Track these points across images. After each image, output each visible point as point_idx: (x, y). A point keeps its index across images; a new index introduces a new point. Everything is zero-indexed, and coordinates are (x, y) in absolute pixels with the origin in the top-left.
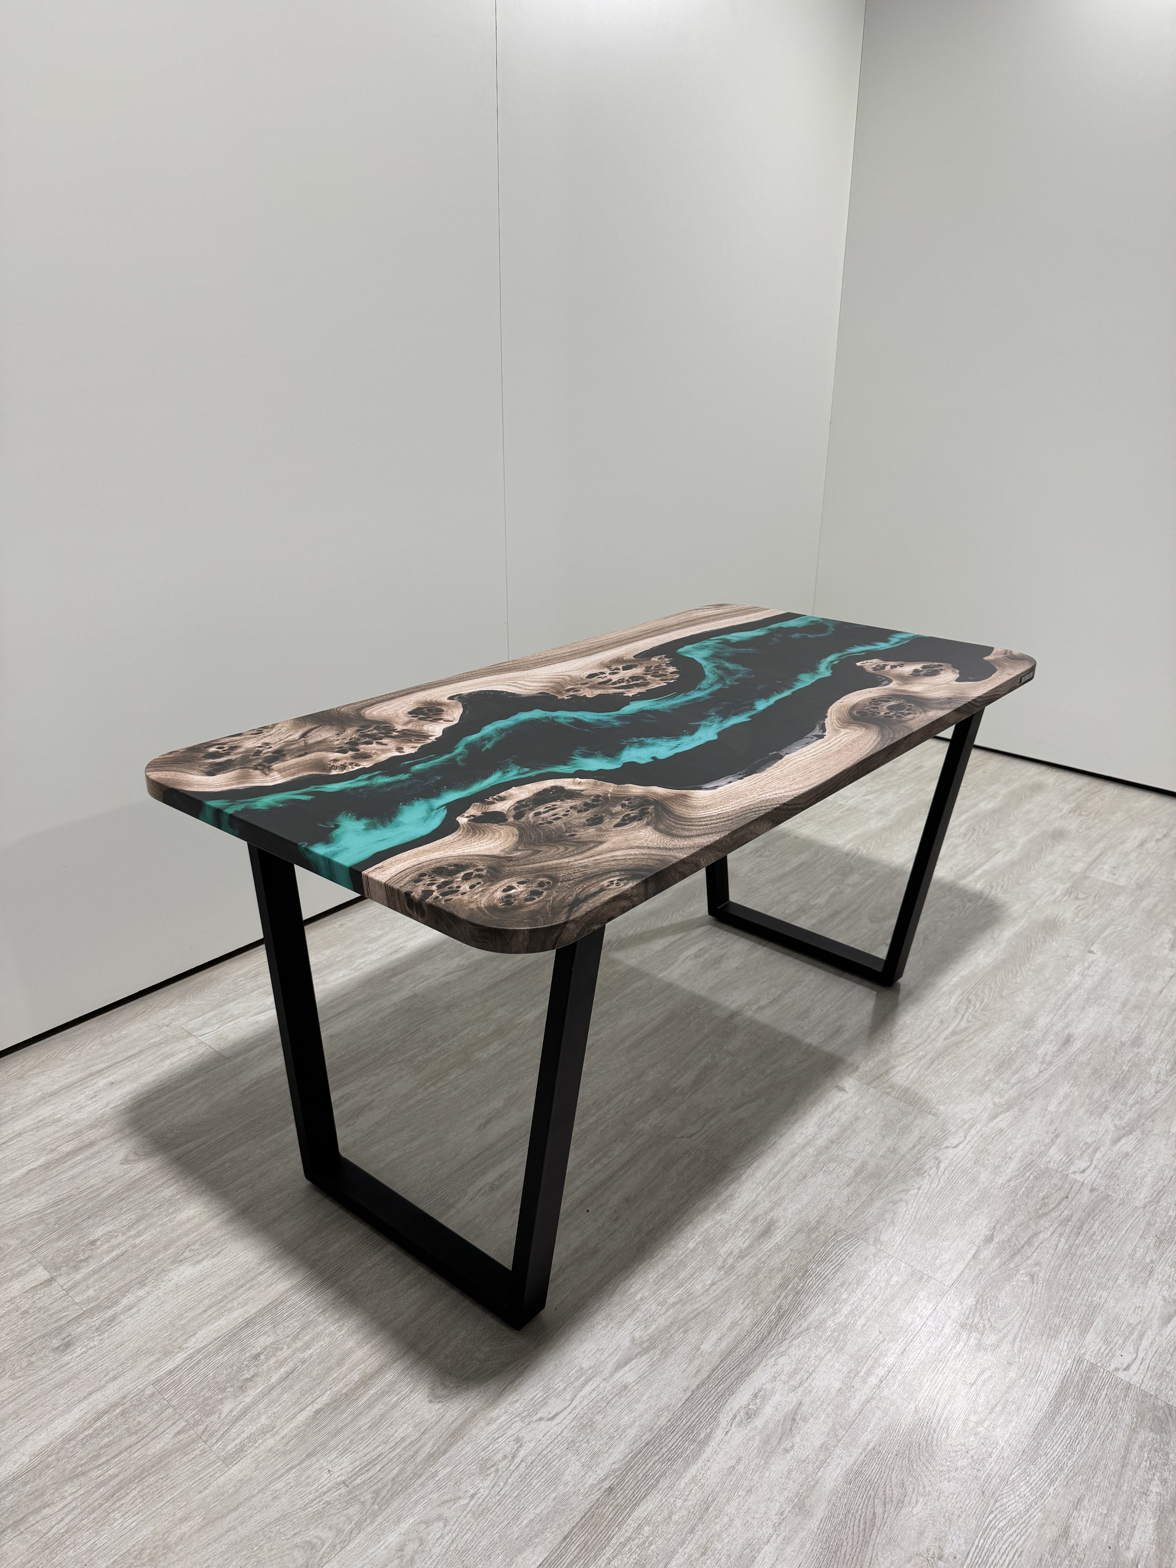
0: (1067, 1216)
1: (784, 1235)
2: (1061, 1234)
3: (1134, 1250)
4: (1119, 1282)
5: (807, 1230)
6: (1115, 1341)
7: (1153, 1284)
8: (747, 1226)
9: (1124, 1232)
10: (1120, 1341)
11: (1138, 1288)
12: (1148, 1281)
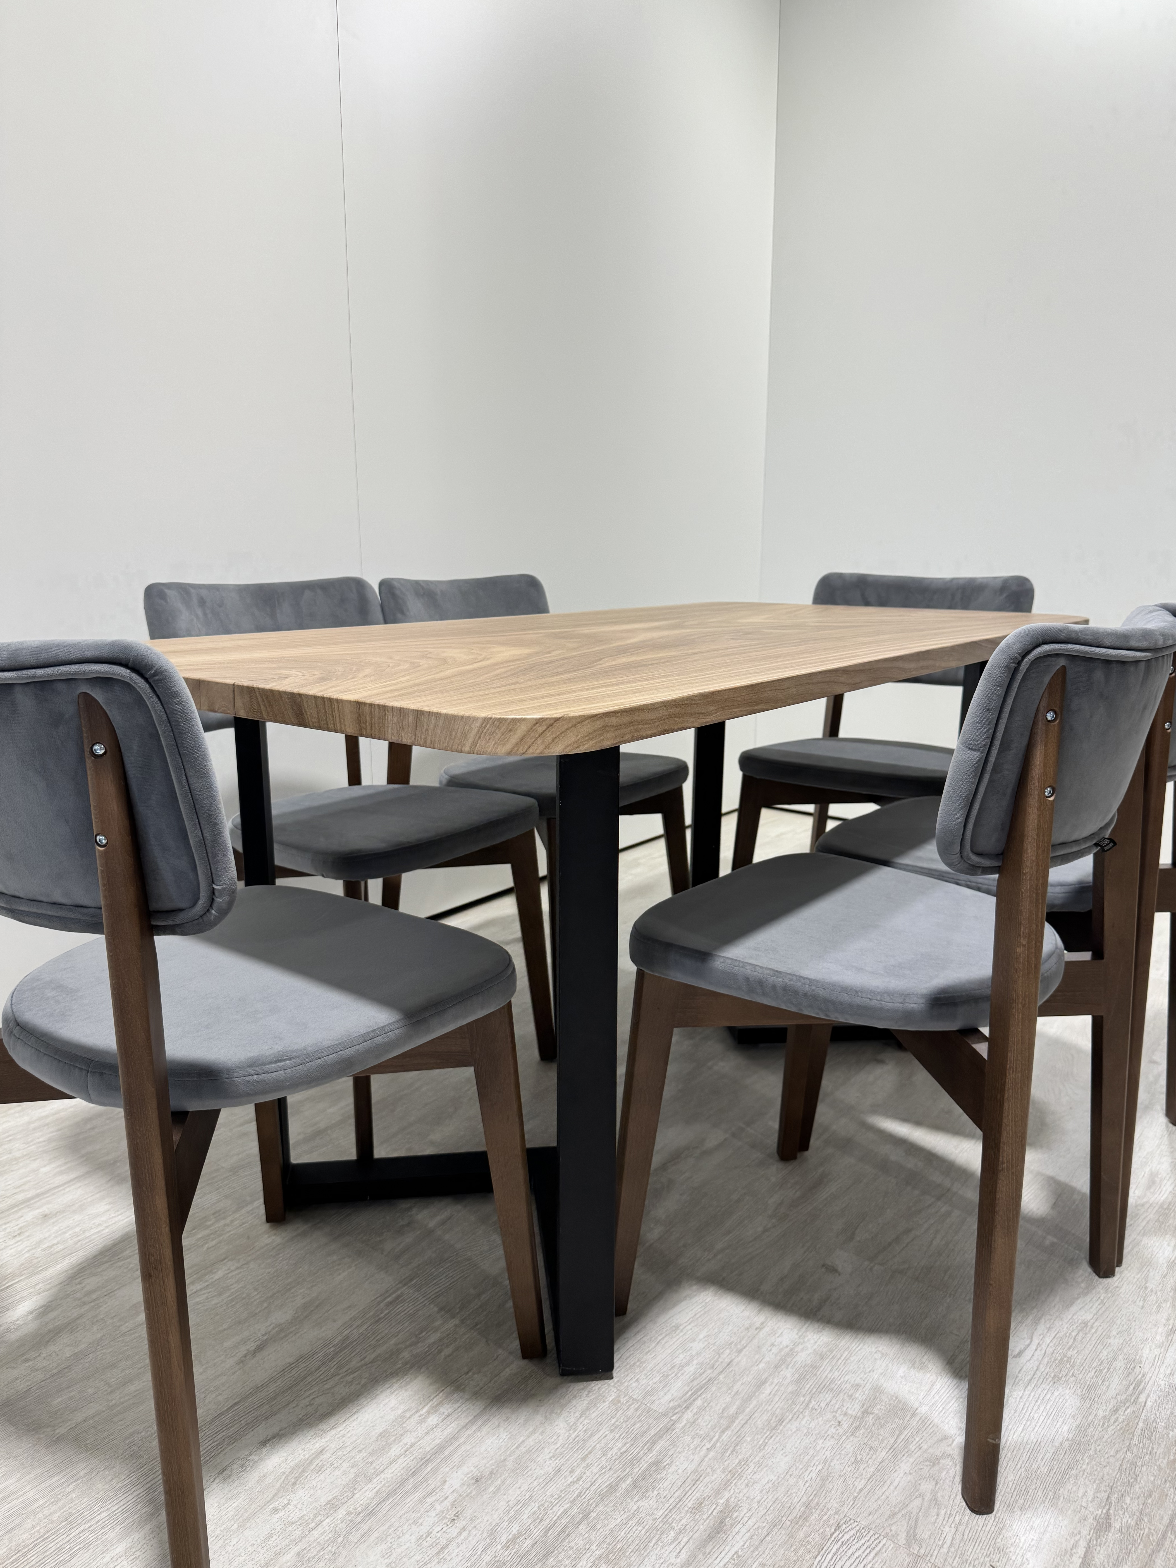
1: (749, 1534)
5: (788, 1523)
8: (684, 1521)
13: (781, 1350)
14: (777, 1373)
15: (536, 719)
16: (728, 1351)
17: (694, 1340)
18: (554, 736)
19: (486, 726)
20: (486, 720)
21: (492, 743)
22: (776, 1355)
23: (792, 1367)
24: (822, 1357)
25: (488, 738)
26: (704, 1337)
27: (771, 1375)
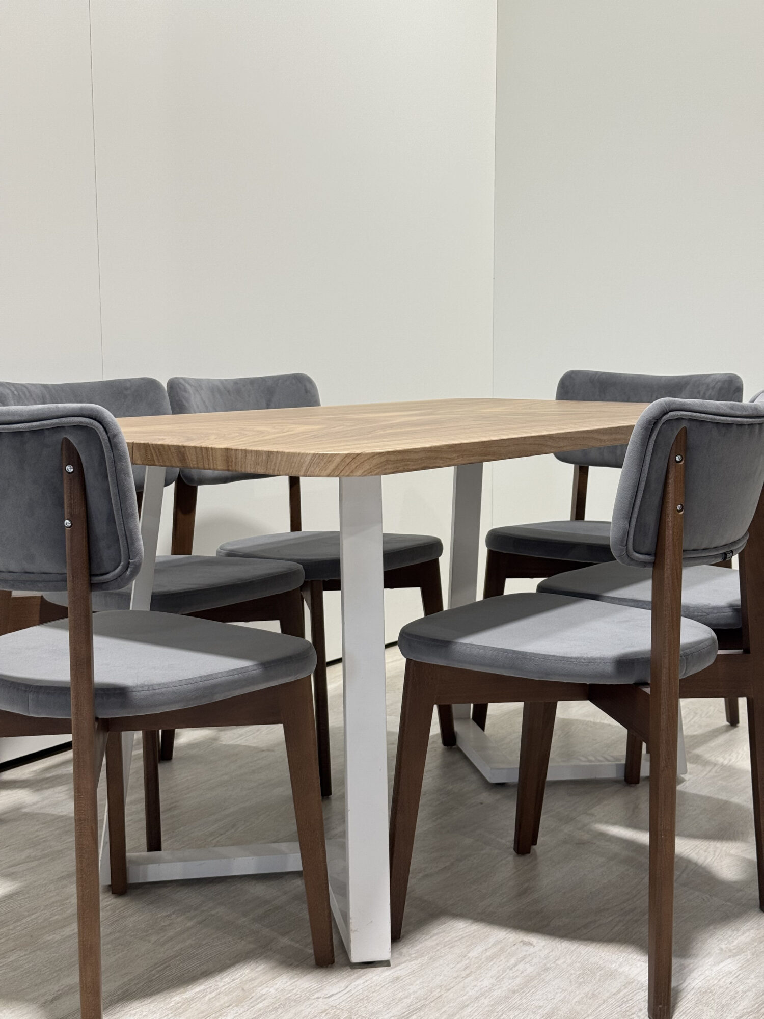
13: (481, 989)
14: (477, 1001)
15: (345, 454)
16: (439, 990)
17: (412, 985)
18: (356, 465)
19: (314, 459)
20: (314, 455)
21: (318, 470)
22: (477, 992)
23: (490, 998)
24: (514, 992)
25: (315, 466)
26: (420, 983)
27: (472, 1002)
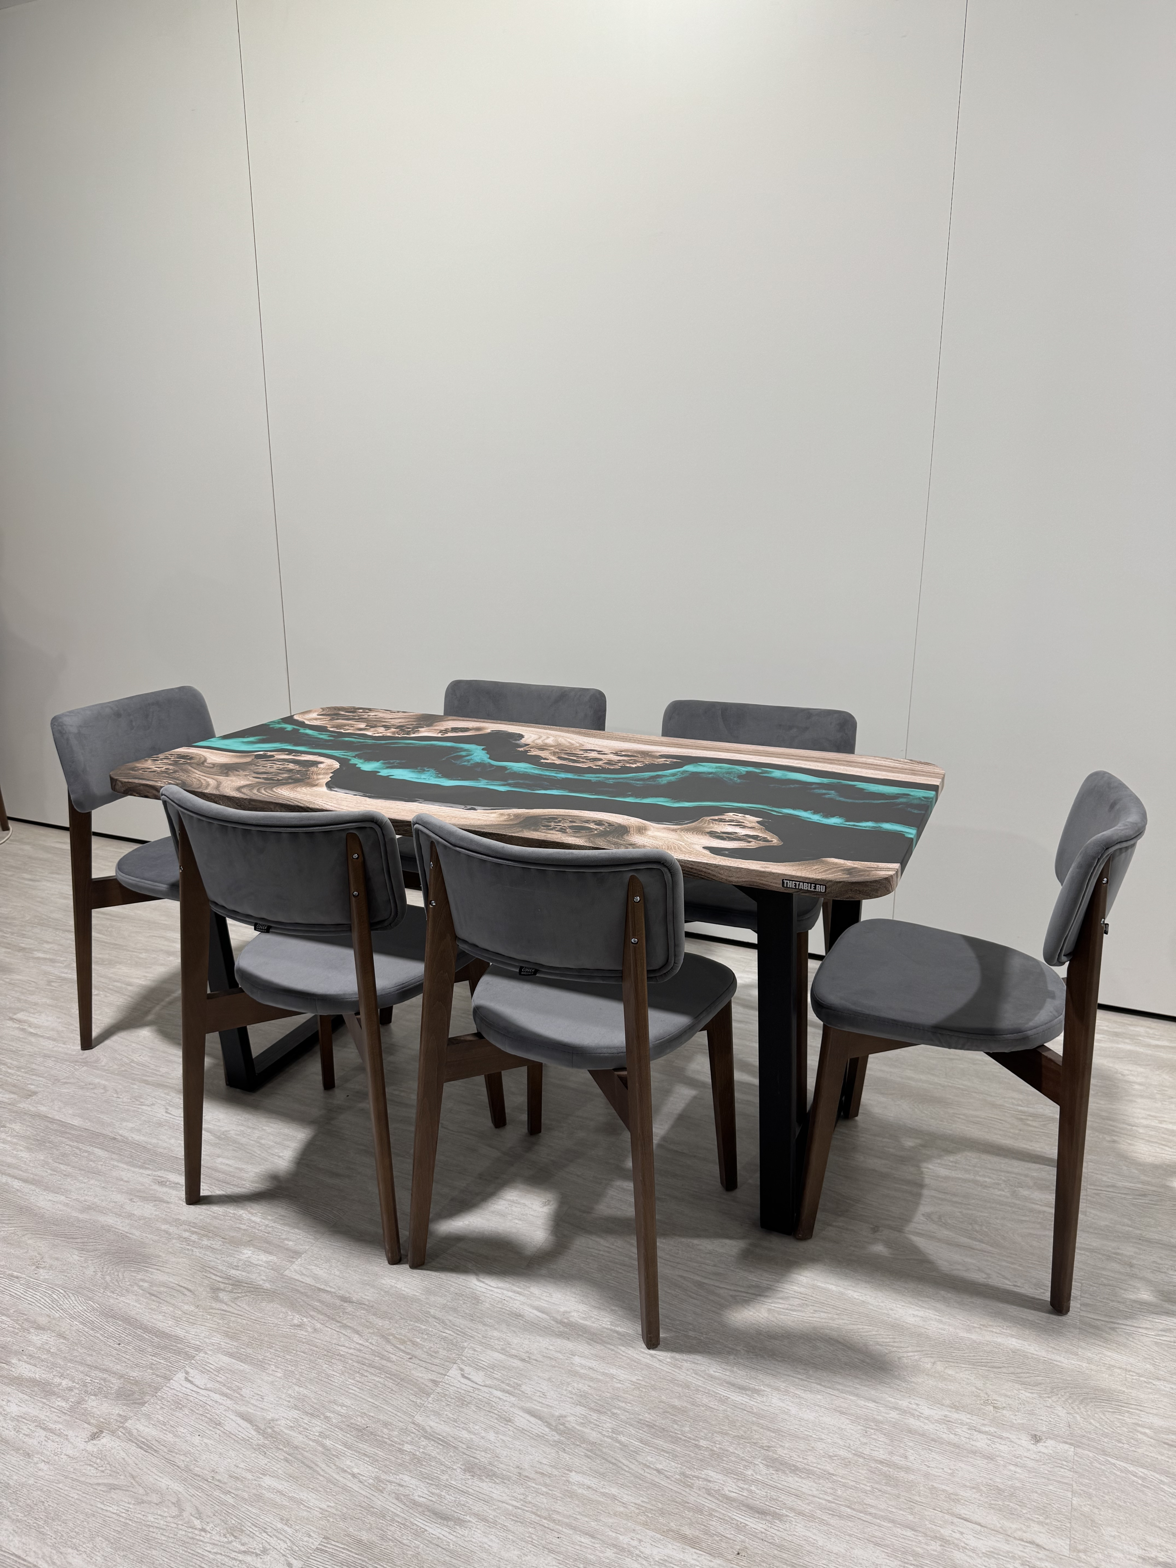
0: (389, 1358)
2: (360, 1351)
3: (342, 1405)
4: (297, 1388)
6: (220, 1375)
7: (295, 1414)
9: (370, 1400)
10: (219, 1379)
11: (289, 1402)
12: (299, 1410)
